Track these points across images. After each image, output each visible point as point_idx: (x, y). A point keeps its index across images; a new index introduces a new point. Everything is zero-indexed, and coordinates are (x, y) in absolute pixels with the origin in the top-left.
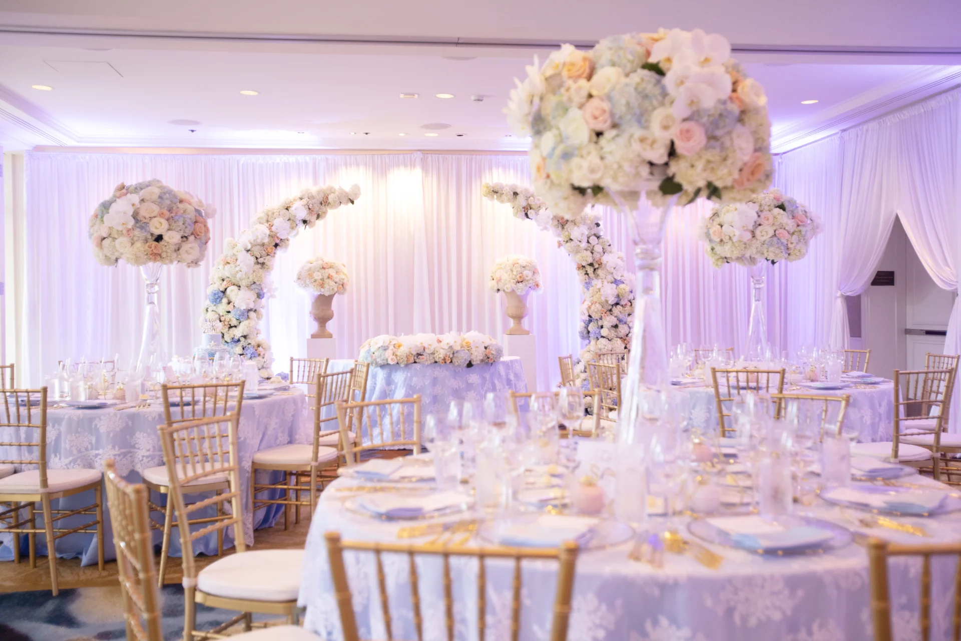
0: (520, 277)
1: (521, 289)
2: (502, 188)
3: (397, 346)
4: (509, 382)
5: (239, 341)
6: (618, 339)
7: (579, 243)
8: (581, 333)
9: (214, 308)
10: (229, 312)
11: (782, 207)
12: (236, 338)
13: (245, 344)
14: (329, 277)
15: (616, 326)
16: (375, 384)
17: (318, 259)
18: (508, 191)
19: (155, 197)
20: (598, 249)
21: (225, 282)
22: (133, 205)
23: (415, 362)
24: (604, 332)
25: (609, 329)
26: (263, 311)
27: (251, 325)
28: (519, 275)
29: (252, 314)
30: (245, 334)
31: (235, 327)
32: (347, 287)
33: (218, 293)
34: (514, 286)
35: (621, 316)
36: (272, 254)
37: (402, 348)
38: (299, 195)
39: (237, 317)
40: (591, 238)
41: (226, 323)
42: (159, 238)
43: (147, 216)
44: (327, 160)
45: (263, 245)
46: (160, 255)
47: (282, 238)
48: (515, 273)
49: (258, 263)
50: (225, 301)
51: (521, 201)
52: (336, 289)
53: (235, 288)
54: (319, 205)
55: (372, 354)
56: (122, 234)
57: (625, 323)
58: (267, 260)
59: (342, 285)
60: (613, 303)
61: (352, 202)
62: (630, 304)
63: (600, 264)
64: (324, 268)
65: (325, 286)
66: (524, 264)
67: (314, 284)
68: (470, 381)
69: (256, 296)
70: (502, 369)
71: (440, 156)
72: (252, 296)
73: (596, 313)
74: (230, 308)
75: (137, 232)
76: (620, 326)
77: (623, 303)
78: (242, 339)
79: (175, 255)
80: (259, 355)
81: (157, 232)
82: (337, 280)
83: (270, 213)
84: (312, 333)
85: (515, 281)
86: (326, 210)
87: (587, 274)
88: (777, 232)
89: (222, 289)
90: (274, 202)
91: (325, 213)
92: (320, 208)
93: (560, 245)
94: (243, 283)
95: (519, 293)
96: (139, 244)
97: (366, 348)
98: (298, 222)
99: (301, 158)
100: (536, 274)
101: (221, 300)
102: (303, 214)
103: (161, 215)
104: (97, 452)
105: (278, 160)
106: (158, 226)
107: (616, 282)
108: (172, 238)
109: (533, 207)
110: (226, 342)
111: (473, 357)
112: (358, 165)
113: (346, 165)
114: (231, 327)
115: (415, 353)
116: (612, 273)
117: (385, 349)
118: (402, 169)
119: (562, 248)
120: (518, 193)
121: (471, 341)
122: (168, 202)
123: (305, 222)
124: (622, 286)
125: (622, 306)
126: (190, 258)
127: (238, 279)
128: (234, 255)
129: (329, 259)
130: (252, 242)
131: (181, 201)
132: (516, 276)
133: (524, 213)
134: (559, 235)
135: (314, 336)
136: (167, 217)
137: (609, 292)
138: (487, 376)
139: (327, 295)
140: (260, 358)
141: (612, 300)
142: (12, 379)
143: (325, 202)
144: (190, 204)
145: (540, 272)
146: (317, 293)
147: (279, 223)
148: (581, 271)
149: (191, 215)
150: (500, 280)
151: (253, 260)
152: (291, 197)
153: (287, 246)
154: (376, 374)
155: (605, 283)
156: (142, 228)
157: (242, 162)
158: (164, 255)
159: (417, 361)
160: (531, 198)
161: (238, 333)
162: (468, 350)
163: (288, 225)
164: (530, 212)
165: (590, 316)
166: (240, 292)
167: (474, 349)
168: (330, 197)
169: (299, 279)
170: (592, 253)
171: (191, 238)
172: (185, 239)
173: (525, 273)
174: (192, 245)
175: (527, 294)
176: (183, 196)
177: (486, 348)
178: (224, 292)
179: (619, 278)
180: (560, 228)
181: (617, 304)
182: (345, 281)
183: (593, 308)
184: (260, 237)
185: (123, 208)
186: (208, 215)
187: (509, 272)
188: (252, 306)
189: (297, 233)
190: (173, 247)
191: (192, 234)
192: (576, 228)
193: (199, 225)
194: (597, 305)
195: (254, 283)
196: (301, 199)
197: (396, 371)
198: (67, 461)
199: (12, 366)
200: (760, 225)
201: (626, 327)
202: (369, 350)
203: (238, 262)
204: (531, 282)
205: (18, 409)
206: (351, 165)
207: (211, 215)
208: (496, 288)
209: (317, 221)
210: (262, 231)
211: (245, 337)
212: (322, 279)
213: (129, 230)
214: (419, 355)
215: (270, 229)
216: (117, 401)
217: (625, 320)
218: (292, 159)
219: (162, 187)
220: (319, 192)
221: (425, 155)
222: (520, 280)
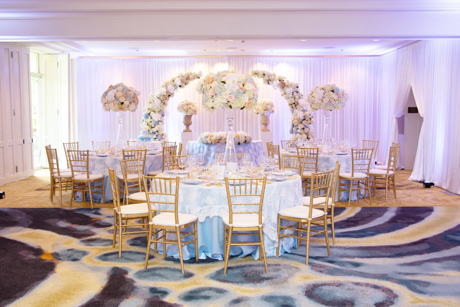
0: (266, 108)
1: (266, 113)
2: (259, 72)
3: (211, 136)
4: (255, 150)
5: (155, 133)
6: (304, 134)
7: (289, 95)
8: (290, 131)
9: (146, 120)
10: (151, 122)
11: (333, 91)
12: (154, 132)
13: (157, 134)
14: (190, 108)
15: (304, 129)
16: (204, 150)
17: (186, 101)
18: (261, 73)
19: (121, 90)
20: (297, 97)
21: (150, 110)
22: (114, 93)
23: (218, 142)
24: (299, 131)
25: (301, 130)
26: (165, 122)
27: (160, 127)
28: (265, 108)
29: (160, 123)
30: (157, 130)
31: (154, 127)
32: (198, 112)
33: (147, 115)
34: (263, 112)
35: (306, 125)
36: (168, 99)
37: (213, 137)
38: (178, 76)
39: (154, 124)
40: (294, 93)
41: (150, 126)
42: (122, 103)
43: (119, 96)
44: (190, 60)
45: (164, 95)
46: (123, 109)
47: (172, 93)
48: (264, 107)
49: (162, 102)
50: (150, 117)
51: (266, 78)
52: (192, 113)
53: (153, 112)
54: (186, 80)
55: (202, 139)
56: (111, 102)
57: (308, 127)
58: (165, 101)
59: (195, 111)
60: (302, 119)
61: (199, 78)
62: (310, 119)
63: (298, 103)
64: (188, 105)
65: (188, 111)
66: (268, 103)
67: (184, 111)
68: (239, 150)
69: (161, 115)
70: (252, 146)
71: (236, 58)
72: (160, 115)
73: (295, 123)
74: (151, 120)
75: (116, 101)
76: (305, 129)
77: (307, 119)
78: (156, 132)
79: (127, 108)
80: (163, 138)
81: (122, 101)
82: (192, 109)
83: (167, 83)
84: (183, 130)
85: (264, 110)
86: (189, 82)
87: (292, 107)
88: (330, 100)
89: (149, 113)
90: (169, 79)
91: (188, 83)
92: (186, 81)
93: (282, 95)
94: (157, 111)
95: (265, 114)
96: (116, 105)
97: (200, 137)
98: (177, 87)
99: (180, 60)
100: (273, 107)
101: (148, 117)
102: (179, 83)
103: (123, 96)
104: (105, 170)
105: (171, 61)
106: (122, 100)
107: (304, 111)
108: (126, 103)
109: (271, 80)
110: (150, 133)
111: (240, 141)
112: (202, 62)
113: (198, 62)
114: (152, 128)
115: (218, 139)
116: (303, 107)
117: (207, 137)
118: (220, 63)
119: (283, 96)
120: (265, 74)
121: (239, 135)
122: (125, 91)
123: (180, 86)
124: (306, 112)
125: (307, 120)
126: (132, 109)
127: (154, 109)
128: (153, 99)
129: (190, 101)
130: (160, 94)
131: (129, 91)
132: (264, 108)
133: (267, 83)
134: (282, 92)
135: (184, 131)
136: (125, 96)
137: (301, 115)
138: (246, 148)
139: (189, 115)
140: (163, 140)
141: (302, 118)
142: (78, 147)
143: (188, 78)
144: (132, 91)
145: (275, 106)
146: (185, 114)
147: (170, 87)
148: (290, 106)
149: (133, 95)
150: (258, 109)
151: (160, 101)
152: (175, 77)
153: (173, 96)
154: (204, 147)
155: (300, 111)
156: (117, 100)
157: (157, 62)
158: (124, 108)
159: (219, 142)
160: (270, 76)
161: (154, 130)
162: (238, 138)
163: (174, 87)
164: (270, 82)
165: (293, 124)
166: (155, 114)
167: (240, 138)
168: (190, 76)
169: (178, 109)
170: (295, 99)
171: (133, 103)
172: (130, 103)
173: (268, 106)
174: (133, 105)
175: (269, 115)
176: (130, 89)
177: (245, 137)
178: (149, 114)
179: (305, 109)
180: (282, 89)
181: (304, 120)
182: (196, 110)
183: (294, 121)
184: (163, 93)
185: (111, 94)
186: (138, 95)
187: (262, 106)
188: (160, 119)
189: (178, 91)
190: (127, 106)
191: (133, 101)
192: (288, 89)
193: (135, 98)
194: (296, 120)
195: (161, 110)
196: (179, 77)
197: (211, 146)
198: (97, 172)
199: (78, 143)
200: (325, 97)
201: (308, 129)
202: (201, 138)
203: (154, 103)
204: (270, 110)
205: (81, 156)
206: (200, 62)
207: (139, 94)
208: (256, 113)
209: (185, 86)
210: (164, 90)
211: (157, 131)
212: (187, 109)
213: (113, 101)
214: (220, 140)
215: (167, 89)
216: (110, 155)
217: (307, 126)
218: (176, 60)
219: (123, 86)
220: (186, 74)
221: (230, 58)
222: (266, 109)
